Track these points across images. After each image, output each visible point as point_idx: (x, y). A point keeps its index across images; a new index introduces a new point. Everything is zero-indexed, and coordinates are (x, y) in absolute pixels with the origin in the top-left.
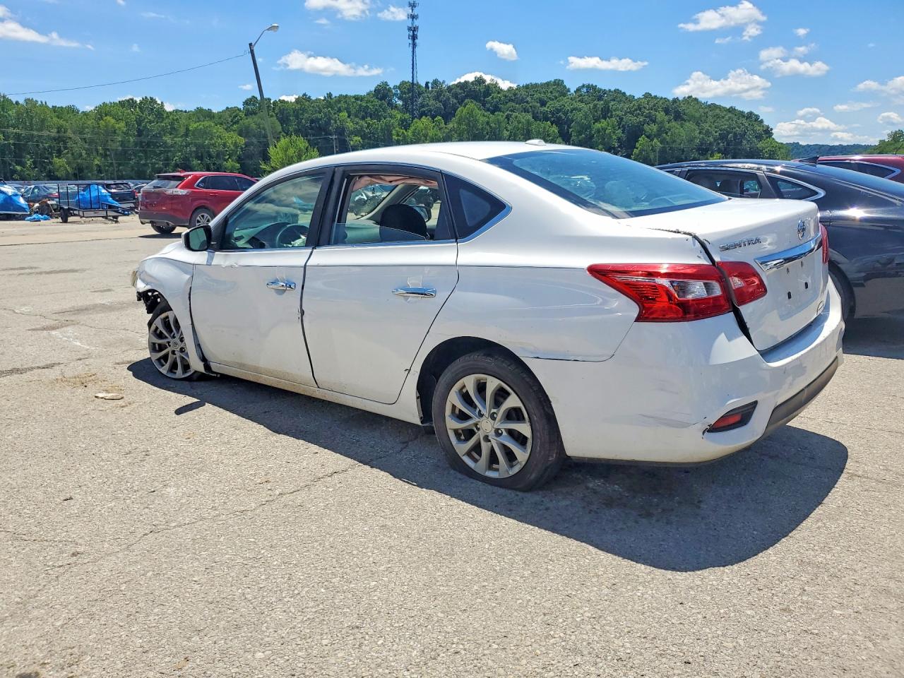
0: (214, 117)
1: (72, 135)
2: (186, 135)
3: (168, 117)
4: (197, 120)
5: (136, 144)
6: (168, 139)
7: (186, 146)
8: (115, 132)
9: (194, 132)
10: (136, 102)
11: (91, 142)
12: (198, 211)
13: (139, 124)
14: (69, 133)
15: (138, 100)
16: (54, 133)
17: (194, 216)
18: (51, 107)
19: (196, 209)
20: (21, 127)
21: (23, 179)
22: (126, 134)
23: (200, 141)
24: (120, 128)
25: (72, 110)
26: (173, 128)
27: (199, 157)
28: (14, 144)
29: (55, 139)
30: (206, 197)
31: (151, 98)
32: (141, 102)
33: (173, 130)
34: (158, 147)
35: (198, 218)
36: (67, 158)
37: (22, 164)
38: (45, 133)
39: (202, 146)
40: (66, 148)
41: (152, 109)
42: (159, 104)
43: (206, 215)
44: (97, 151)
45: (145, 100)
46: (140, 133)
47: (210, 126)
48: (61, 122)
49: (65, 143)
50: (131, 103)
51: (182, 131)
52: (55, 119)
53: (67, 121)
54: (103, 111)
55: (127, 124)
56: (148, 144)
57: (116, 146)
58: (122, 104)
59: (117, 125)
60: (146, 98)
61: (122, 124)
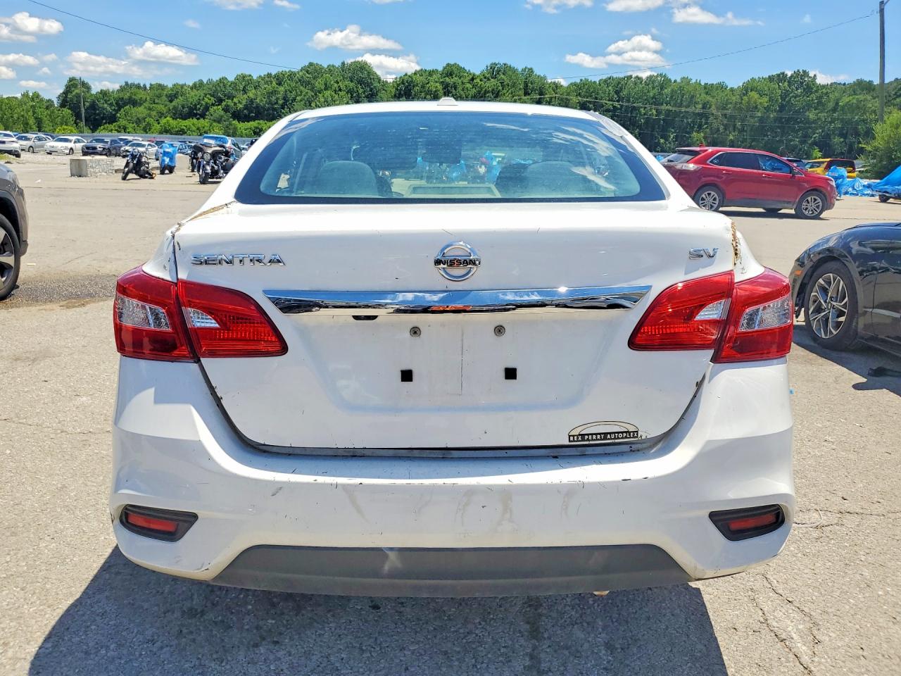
0: (874, 90)
1: (714, 112)
2: (834, 110)
3: (816, 91)
4: (852, 93)
5: (776, 120)
6: (812, 115)
7: (831, 123)
8: (756, 107)
9: (843, 108)
10: (787, 75)
11: (732, 118)
12: (707, 187)
13: (783, 98)
14: (713, 110)
15: (789, 74)
16: (699, 108)
17: (699, 193)
18: (703, 84)
19: (704, 186)
20: (672, 104)
21: (663, 151)
22: (767, 109)
23: (849, 116)
24: (761, 103)
25: (721, 87)
26: (820, 103)
27: (843, 134)
28: (663, 120)
29: (699, 114)
30: (718, 174)
31: (804, 71)
32: (792, 76)
33: (820, 104)
34: (799, 123)
35: (704, 196)
36: (705, 133)
37: (666, 138)
38: (691, 109)
39: (849, 122)
40: (706, 123)
41: (802, 83)
42: (810, 77)
43: (713, 193)
44: (734, 126)
45: (797, 74)
46: (782, 108)
47: (865, 100)
48: (709, 98)
49: (707, 118)
50: (781, 77)
51: (831, 105)
52: (703, 95)
53: (713, 97)
54: (748, 88)
55: (771, 99)
56: (788, 120)
57: (754, 122)
58: (771, 79)
59: (760, 101)
60: (798, 71)
61: (766, 99)
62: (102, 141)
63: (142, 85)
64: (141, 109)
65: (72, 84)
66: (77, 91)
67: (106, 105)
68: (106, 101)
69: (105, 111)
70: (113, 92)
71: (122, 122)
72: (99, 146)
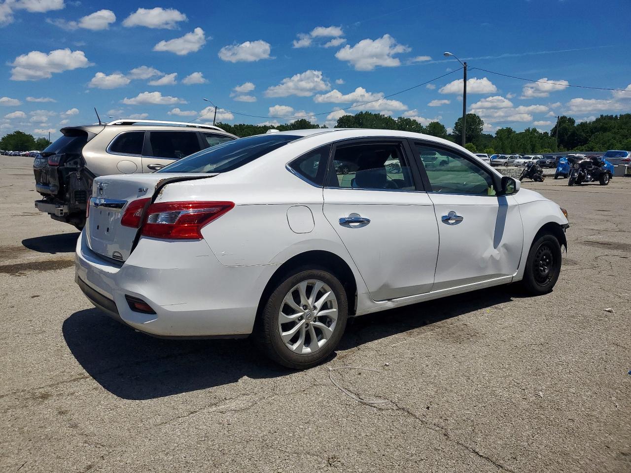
62: (551, 158)
63: (614, 116)
64: (608, 133)
65: (562, 120)
66: (564, 125)
67: (582, 133)
68: (583, 130)
69: (581, 137)
70: (590, 123)
71: (591, 144)
72: (548, 161)
